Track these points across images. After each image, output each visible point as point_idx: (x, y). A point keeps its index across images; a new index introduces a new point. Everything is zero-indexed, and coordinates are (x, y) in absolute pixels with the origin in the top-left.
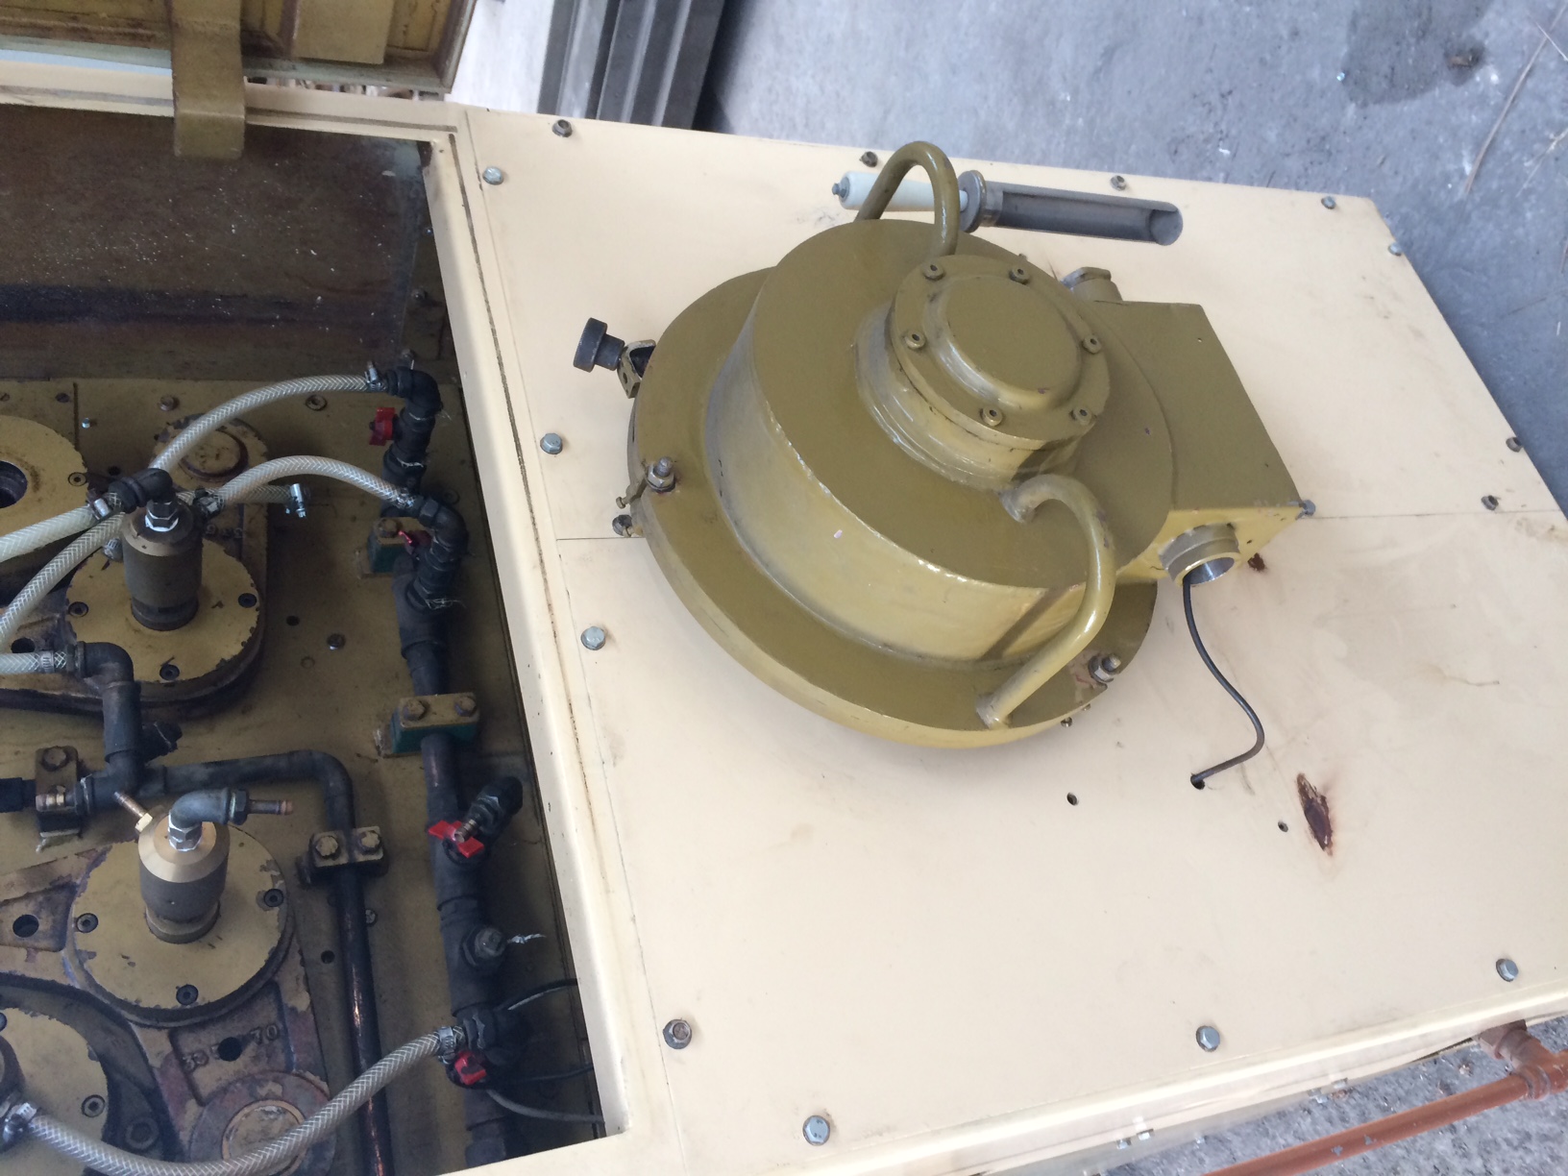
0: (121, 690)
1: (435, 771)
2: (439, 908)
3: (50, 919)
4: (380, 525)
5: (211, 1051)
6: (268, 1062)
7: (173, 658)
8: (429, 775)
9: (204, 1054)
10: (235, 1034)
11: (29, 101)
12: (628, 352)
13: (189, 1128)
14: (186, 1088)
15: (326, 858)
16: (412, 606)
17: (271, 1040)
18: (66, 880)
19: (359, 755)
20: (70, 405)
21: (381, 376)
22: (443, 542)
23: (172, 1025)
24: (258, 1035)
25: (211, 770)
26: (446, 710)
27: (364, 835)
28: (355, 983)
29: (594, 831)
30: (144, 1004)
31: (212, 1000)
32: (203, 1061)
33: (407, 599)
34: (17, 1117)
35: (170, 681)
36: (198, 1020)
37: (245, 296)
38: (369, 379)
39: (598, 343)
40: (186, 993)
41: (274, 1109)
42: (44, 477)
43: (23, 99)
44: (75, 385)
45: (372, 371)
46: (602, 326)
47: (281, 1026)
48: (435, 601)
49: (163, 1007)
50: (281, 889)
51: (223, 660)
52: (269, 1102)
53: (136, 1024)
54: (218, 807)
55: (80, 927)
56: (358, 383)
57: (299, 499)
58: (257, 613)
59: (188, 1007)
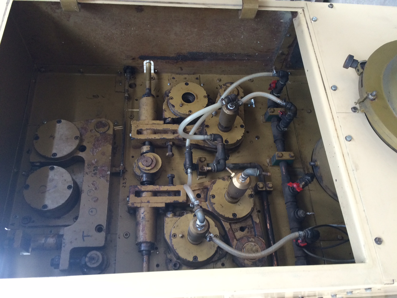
0: (222, 145)
1: (284, 170)
2: (286, 204)
3: (204, 195)
4: (270, 110)
5: (238, 229)
6: (251, 233)
7: (227, 139)
8: (282, 171)
9: (237, 229)
10: (243, 226)
11: (209, 7)
12: (359, 63)
13: (235, 245)
14: (234, 236)
15: (260, 188)
16: (278, 130)
17: (251, 228)
18: (206, 187)
19: (264, 165)
20: (199, 80)
21: (277, 72)
22: (291, 114)
23: (230, 222)
24: (248, 227)
25: (233, 165)
26: (287, 156)
27: (269, 184)
28: (267, 218)
29: (352, 188)
30: (226, 216)
31: (240, 217)
32: (237, 231)
33: (277, 128)
34: (210, 237)
35: (227, 144)
36: (235, 221)
37: (240, 54)
38: (274, 73)
39: (352, 61)
40: (234, 215)
41: (253, 244)
42: (199, 96)
43: (208, 6)
44: (200, 76)
45: (275, 71)
46: (353, 57)
47: (253, 225)
48: (284, 129)
49: (230, 217)
50: (253, 194)
51: (237, 140)
52: (252, 242)
53: (222, 220)
54: (255, 172)
55: (211, 197)
56: (270, 74)
57: (253, 103)
58: (244, 130)
59: (235, 218)
